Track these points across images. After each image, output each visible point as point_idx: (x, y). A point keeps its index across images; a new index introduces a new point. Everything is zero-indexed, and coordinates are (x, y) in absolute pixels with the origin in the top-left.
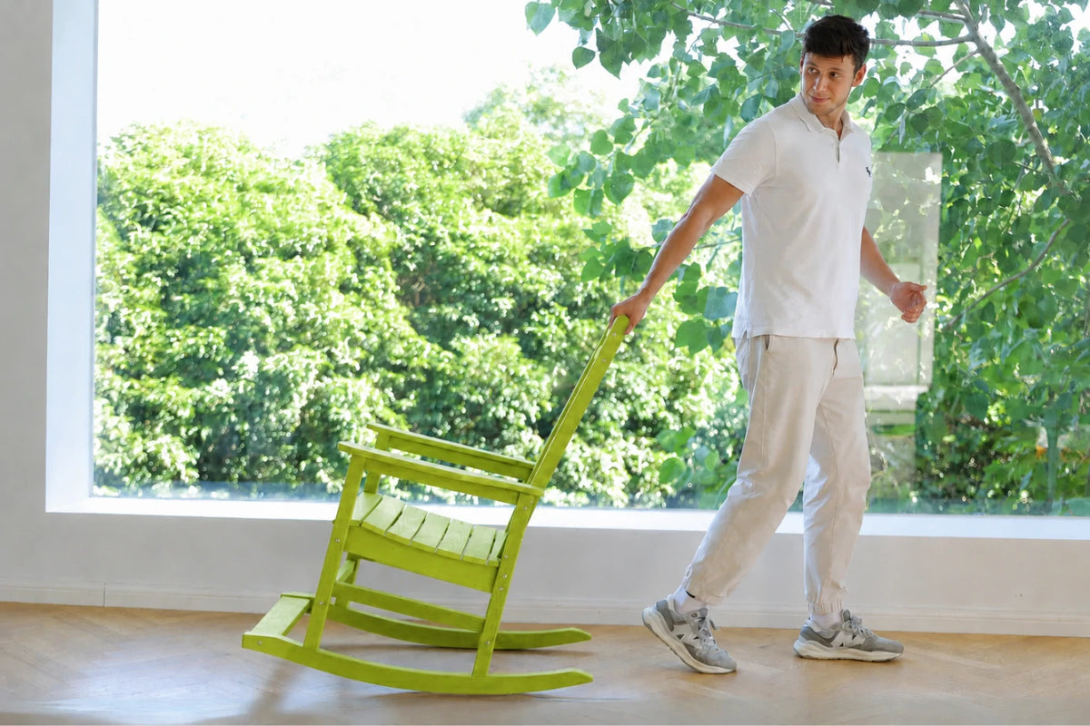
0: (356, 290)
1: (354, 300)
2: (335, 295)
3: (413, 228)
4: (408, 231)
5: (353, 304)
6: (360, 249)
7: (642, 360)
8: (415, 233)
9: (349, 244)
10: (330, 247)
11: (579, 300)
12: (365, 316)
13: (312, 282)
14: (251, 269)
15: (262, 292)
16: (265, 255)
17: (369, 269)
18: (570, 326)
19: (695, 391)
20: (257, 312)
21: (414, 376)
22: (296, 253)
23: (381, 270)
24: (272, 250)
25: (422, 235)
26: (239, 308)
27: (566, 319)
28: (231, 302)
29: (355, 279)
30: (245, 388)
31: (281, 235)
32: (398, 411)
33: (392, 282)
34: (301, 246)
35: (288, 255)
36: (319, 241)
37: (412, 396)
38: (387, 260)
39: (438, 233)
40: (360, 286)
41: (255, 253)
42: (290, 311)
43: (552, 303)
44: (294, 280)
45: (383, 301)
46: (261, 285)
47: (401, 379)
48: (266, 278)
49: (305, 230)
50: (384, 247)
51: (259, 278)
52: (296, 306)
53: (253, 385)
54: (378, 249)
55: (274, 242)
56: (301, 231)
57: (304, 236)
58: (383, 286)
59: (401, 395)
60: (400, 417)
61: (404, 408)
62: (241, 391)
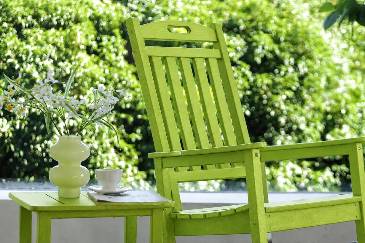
0: (96, 53)
1: (95, 60)
2: (83, 55)
3: (135, 7)
4: (132, 10)
5: (94, 63)
6: (98, 23)
7: (303, 102)
8: (137, 11)
9: (90, 19)
10: (77, 21)
11: (258, 60)
12: (104, 72)
13: (67, 46)
14: (22, 37)
15: (31, 54)
16: (31, 26)
17: (105, 38)
18: (252, 79)
19: (340, 127)
20: (29, 68)
21: (140, 116)
22: (53, 26)
23: (113, 39)
24: (36, 23)
25: (143, 13)
26: (15, 65)
27: (249, 73)
28: (9, 61)
29: (94, 45)
30: (21, 125)
31: (42, 12)
32: (129, 141)
33: (121, 47)
34: (57, 20)
35: (47, 26)
36: (69, 17)
37: (139, 131)
38: (117, 31)
39: (154, 11)
40: (99, 50)
41: (24, 25)
42: (51, 68)
43: (239, 62)
44: (54, 45)
45: (116, 61)
46: (31, 48)
47: (131, 119)
48: (33, 43)
49: (59, 8)
50: (115, 22)
51: (28, 43)
52: (55, 64)
53: (26, 122)
54: (111, 23)
55: (36, 17)
56: (56, 9)
57: (59, 12)
58: (116, 50)
59: (130, 129)
60: (130, 146)
61: (133, 140)
62: (18, 127)
